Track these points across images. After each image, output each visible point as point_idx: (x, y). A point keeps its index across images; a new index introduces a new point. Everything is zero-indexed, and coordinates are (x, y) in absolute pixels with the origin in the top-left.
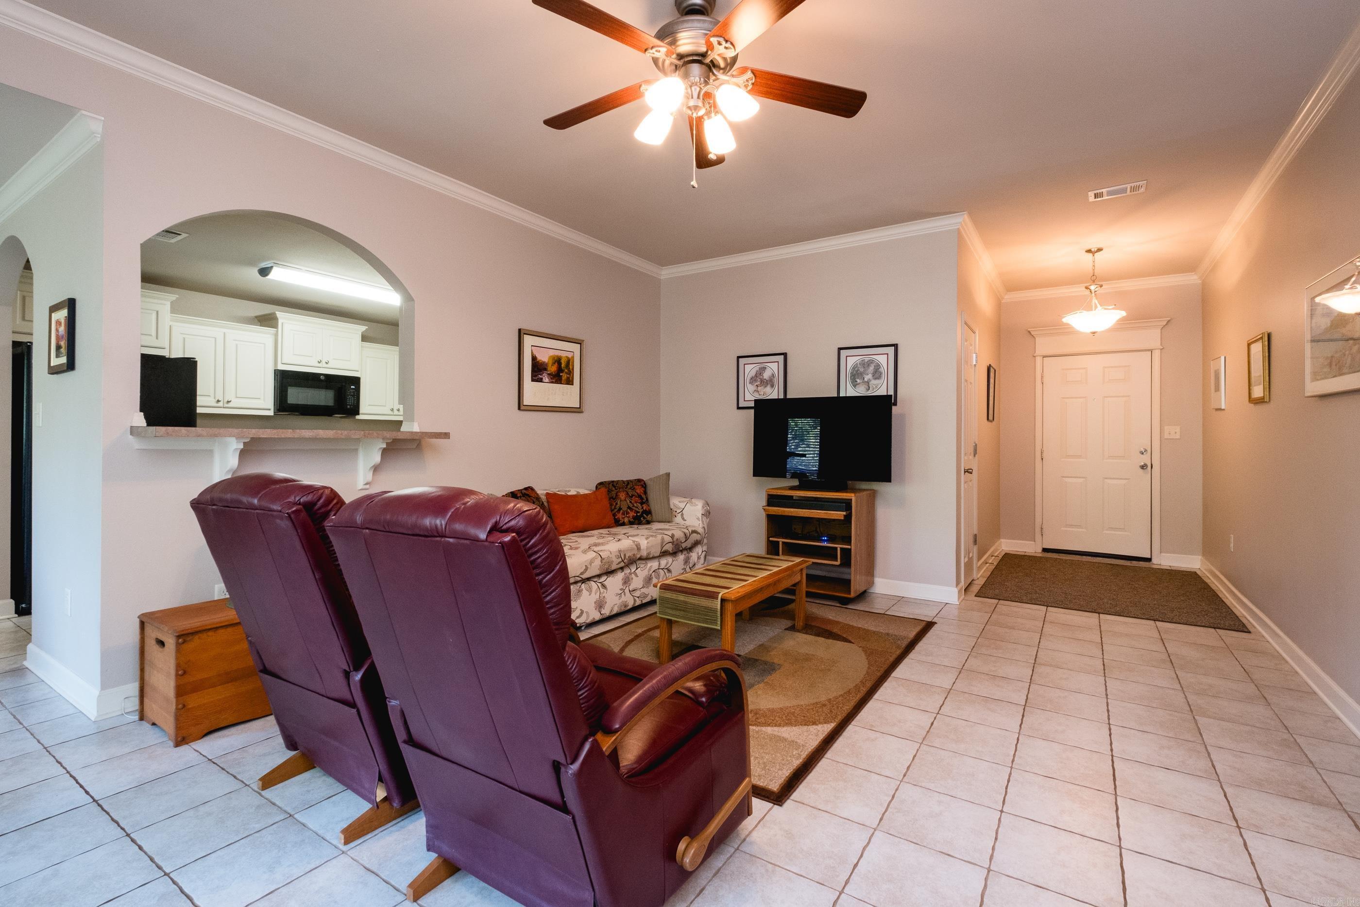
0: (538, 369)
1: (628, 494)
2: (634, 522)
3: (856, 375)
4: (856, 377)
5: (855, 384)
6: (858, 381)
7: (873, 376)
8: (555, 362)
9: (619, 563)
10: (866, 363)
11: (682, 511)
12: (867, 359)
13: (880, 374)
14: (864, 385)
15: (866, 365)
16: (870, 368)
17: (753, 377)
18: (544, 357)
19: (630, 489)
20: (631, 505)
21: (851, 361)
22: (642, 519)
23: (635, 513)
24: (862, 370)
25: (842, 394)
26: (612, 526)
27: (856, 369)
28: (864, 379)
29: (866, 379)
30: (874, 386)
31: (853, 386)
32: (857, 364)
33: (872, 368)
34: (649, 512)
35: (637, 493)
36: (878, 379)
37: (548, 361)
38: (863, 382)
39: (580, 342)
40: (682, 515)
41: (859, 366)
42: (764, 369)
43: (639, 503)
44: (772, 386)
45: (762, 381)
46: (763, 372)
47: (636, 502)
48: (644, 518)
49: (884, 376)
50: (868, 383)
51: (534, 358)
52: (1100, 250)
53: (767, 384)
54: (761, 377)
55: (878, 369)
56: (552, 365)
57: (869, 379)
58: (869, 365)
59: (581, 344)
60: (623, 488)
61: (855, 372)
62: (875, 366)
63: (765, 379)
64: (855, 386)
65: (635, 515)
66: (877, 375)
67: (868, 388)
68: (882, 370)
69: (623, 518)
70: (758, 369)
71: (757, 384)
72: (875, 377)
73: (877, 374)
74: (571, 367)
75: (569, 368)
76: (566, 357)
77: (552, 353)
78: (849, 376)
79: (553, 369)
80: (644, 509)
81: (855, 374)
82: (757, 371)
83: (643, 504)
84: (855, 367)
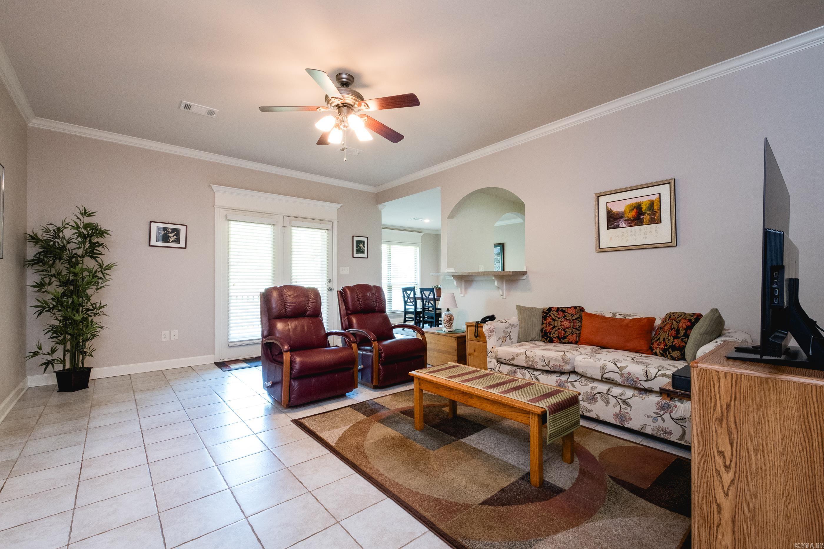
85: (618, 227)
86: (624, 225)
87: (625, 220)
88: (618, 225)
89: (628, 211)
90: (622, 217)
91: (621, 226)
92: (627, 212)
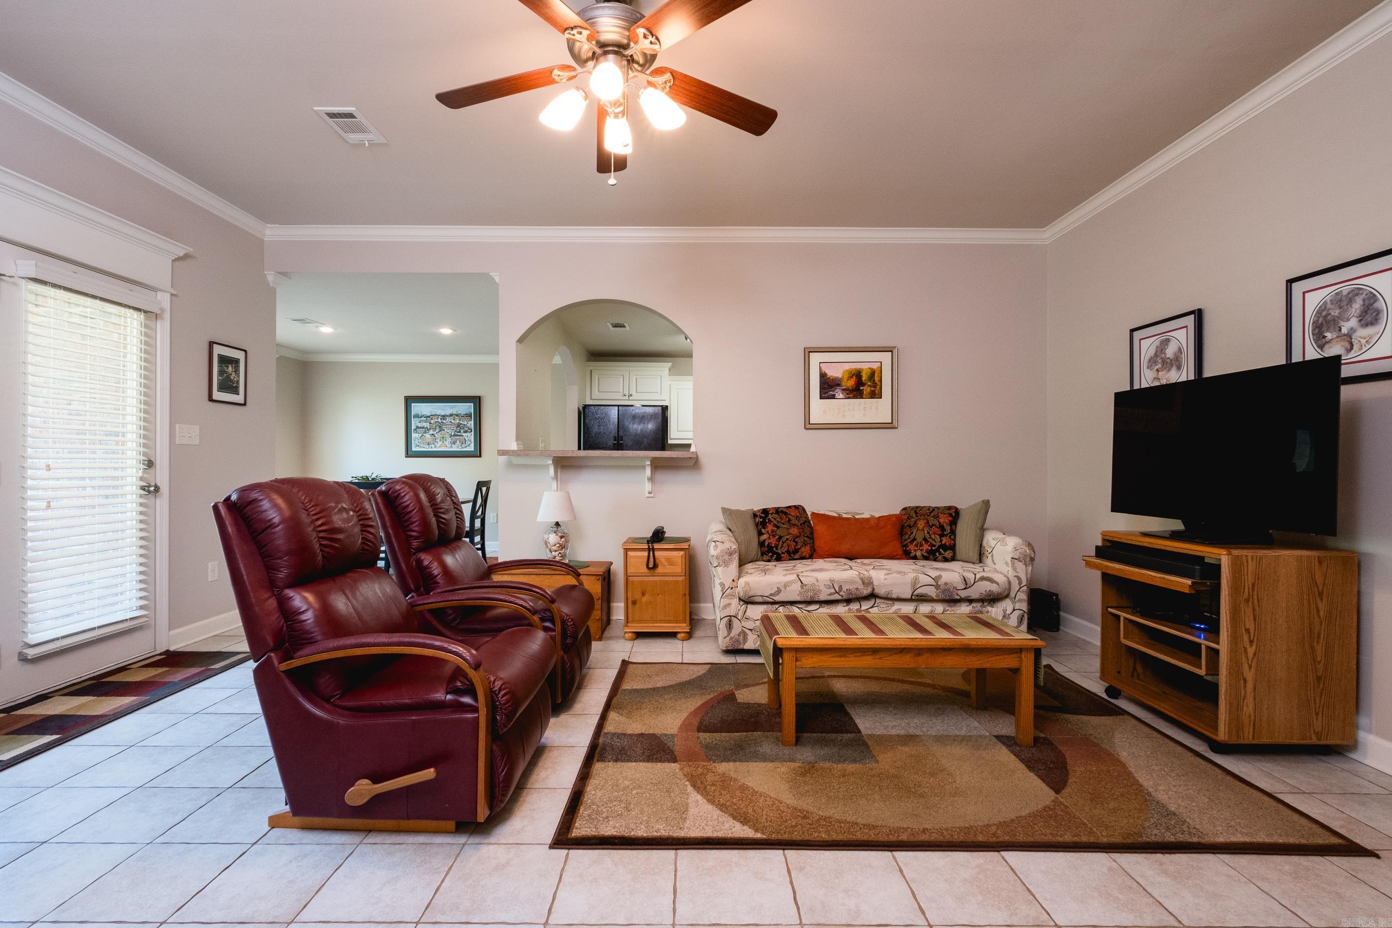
0: (828, 387)
1: (928, 523)
2: (929, 556)
3: (1324, 326)
4: (1324, 329)
5: (1320, 341)
6: (1329, 335)
7: (1360, 321)
8: (853, 376)
9: (831, 594)
10: (1344, 298)
11: (996, 550)
12: (1346, 289)
13: (1378, 314)
14: (1342, 343)
15: (1343, 301)
16: (1353, 306)
17: (1151, 357)
18: (835, 372)
19: (933, 517)
20: (928, 537)
21: (1314, 298)
22: (937, 554)
23: (929, 546)
24: (1335, 312)
25: (1294, 359)
26: (898, 557)
27: (1324, 313)
28: (1340, 330)
29: (1344, 330)
30: (1364, 341)
31: (1318, 347)
32: (1325, 303)
33: (1356, 305)
34: (953, 548)
36: (1372, 324)
37: (842, 376)
38: (1338, 337)
39: (890, 350)
40: (995, 555)
41: (1329, 306)
42: (1166, 342)
43: (938, 535)
44: (1179, 368)
45: (1164, 362)
46: (1166, 347)
48: (940, 554)
49: (1384, 316)
50: (1349, 336)
51: (823, 376)
53: (1172, 365)
54: (1163, 355)
55: (1372, 305)
56: (848, 380)
57: (1352, 329)
58: (1350, 301)
59: (892, 351)
60: (924, 516)
61: (1321, 319)
62: (1364, 300)
63: (1169, 358)
64: (1321, 347)
65: (930, 548)
66: (1368, 318)
67: (1349, 347)
68: (1378, 304)
69: (915, 551)
70: (1159, 344)
71: (1157, 367)
72: (1363, 322)
73: (1369, 315)
74: (876, 379)
75: (874, 380)
76: (869, 368)
77: (847, 367)
78: (1309, 327)
79: (851, 383)
80: (943, 542)
81: (1322, 324)
82: (1157, 347)
83: (943, 537)
84: (1320, 311)
85: (833, 397)
86: (841, 396)
87: (843, 390)
88: (834, 395)
89: (846, 377)
90: (839, 385)
91: (837, 396)
92: (845, 380)
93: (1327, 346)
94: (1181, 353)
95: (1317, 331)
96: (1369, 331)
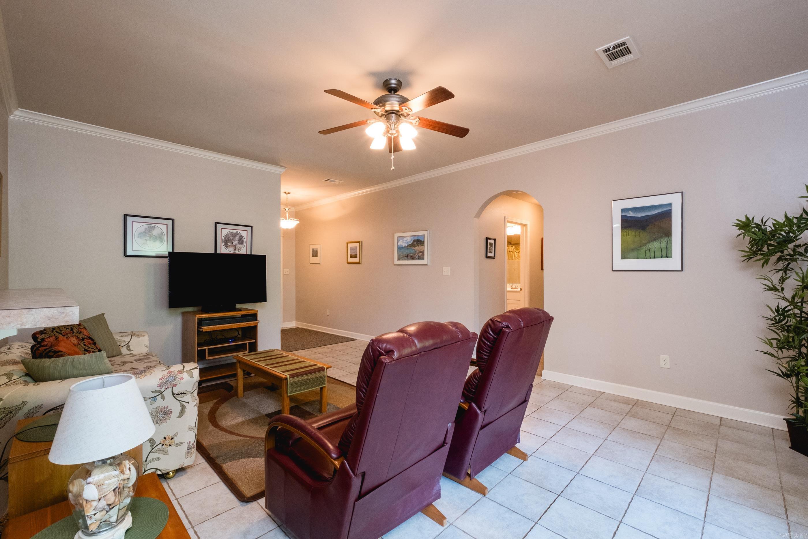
1: (78, 338)
3: (227, 241)
4: (228, 242)
5: (227, 246)
6: (229, 244)
7: (238, 242)
10: (234, 234)
11: (128, 344)
12: (234, 232)
13: (243, 242)
14: (233, 247)
15: (234, 235)
16: (237, 237)
17: (141, 232)
19: (78, 332)
20: (87, 348)
21: (224, 232)
24: (231, 238)
25: (218, 252)
27: (228, 237)
28: (233, 243)
29: (234, 244)
30: (239, 248)
31: (226, 247)
33: (238, 237)
35: (86, 335)
36: (241, 244)
38: (232, 245)
40: (128, 347)
41: (229, 235)
42: (154, 228)
44: (162, 241)
45: (151, 236)
46: (152, 230)
47: (90, 344)
49: (245, 243)
50: (235, 246)
52: (289, 193)
53: (157, 239)
54: (151, 234)
55: (241, 239)
57: (236, 244)
58: (236, 236)
60: (70, 333)
61: (227, 239)
62: (239, 237)
63: (155, 236)
64: (227, 247)
67: (235, 249)
68: (243, 239)
70: (147, 227)
71: (146, 238)
72: (239, 243)
73: (241, 241)
78: (223, 240)
82: (146, 229)
84: (227, 236)
93: (228, 247)
94: (163, 235)
95: (225, 242)
96: (240, 246)
